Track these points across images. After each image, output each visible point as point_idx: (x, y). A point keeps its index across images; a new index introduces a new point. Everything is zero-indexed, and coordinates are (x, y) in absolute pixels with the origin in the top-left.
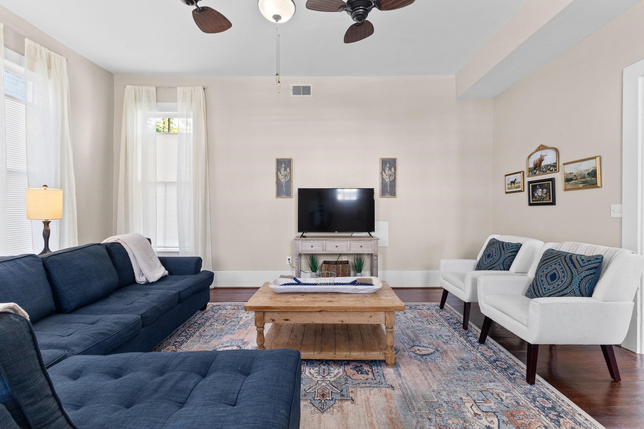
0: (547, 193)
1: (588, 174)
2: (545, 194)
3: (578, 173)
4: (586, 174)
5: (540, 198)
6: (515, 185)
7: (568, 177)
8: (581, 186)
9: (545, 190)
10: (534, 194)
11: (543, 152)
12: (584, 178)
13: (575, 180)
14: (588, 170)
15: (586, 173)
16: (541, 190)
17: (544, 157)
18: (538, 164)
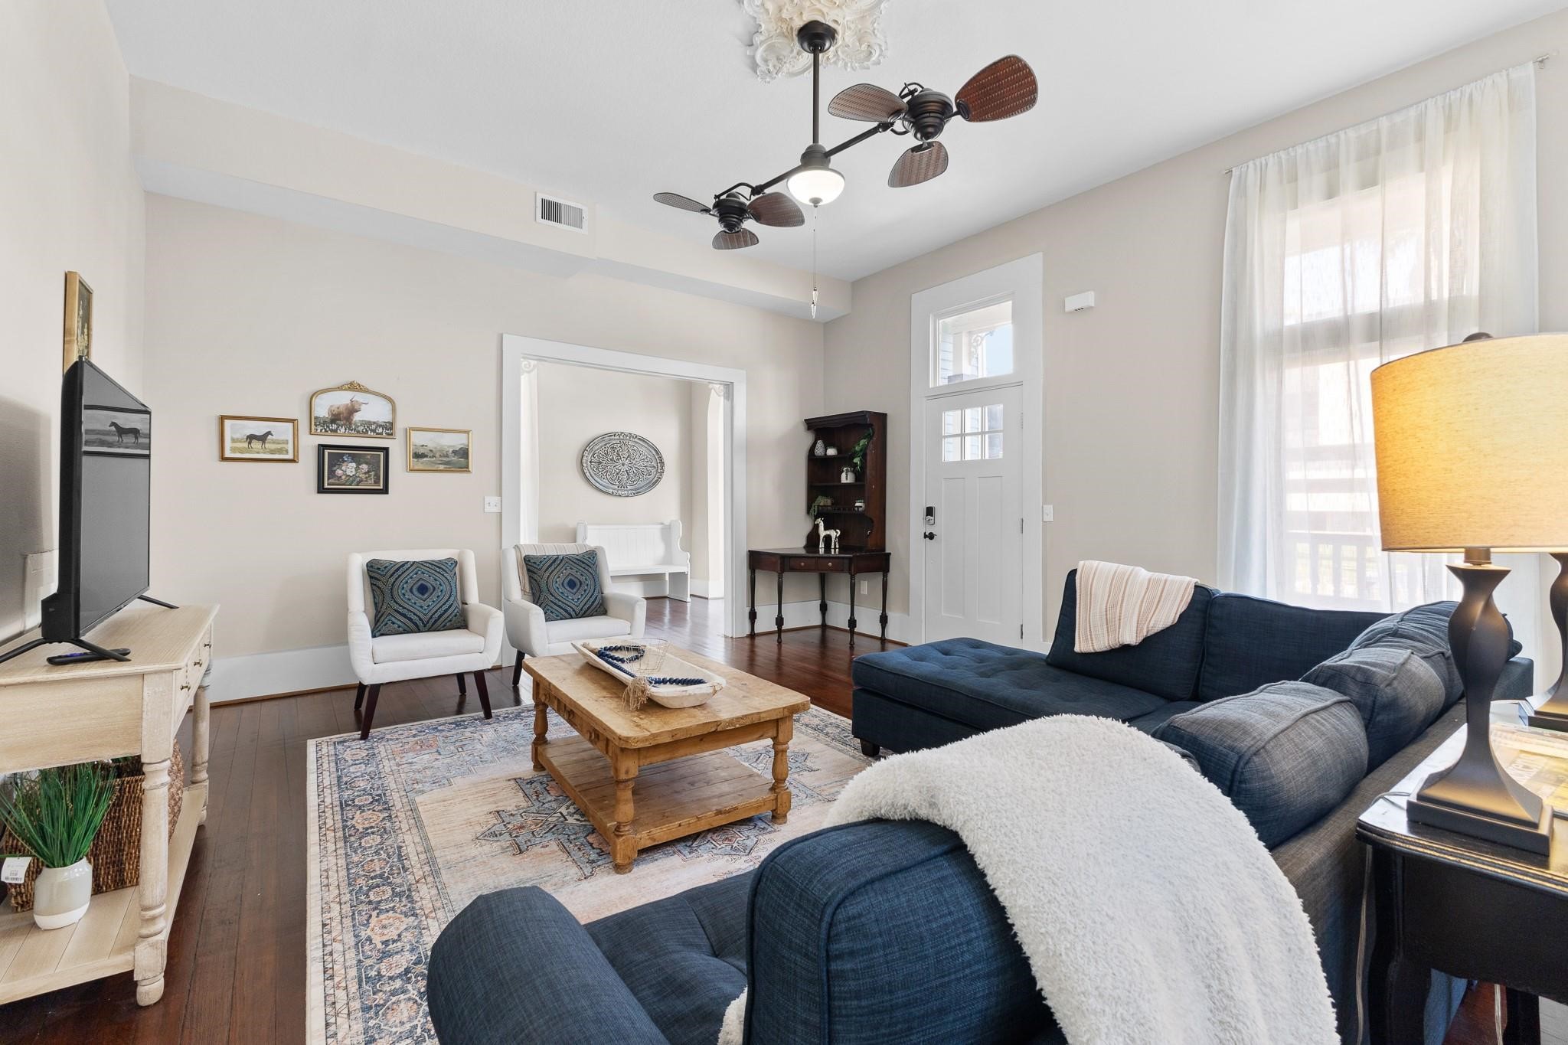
0: (369, 472)
1: (453, 452)
2: (365, 473)
3: (436, 448)
4: (451, 452)
5: (351, 479)
6: (267, 445)
7: (417, 451)
8: (442, 467)
9: (365, 467)
10: (335, 471)
11: (359, 397)
12: (447, 456)
13: (430, 457)
14: (454, 446)
15: (451, 450)
16: (354, 465)
17: (360, 405)
18: (343, 414)
